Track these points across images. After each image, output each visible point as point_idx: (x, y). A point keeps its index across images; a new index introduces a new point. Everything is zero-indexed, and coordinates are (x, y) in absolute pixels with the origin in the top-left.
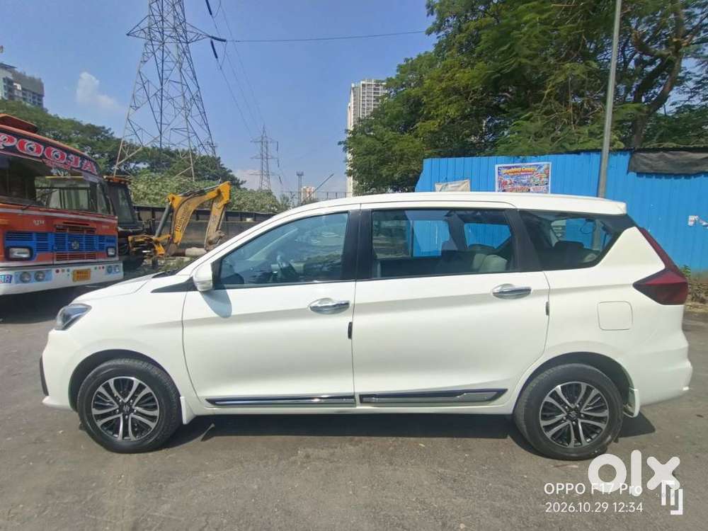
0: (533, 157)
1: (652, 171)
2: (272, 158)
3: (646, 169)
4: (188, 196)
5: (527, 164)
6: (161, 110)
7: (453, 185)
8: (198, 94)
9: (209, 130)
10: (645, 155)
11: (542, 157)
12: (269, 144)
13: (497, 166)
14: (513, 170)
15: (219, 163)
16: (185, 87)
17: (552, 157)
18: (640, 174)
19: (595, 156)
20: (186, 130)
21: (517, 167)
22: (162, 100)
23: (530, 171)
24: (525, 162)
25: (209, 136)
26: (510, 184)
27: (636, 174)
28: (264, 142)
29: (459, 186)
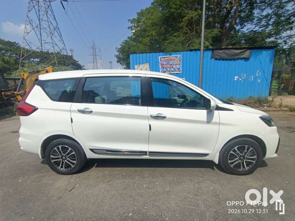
0: (174, 53)
1: (220, 58)
2: (98, 55)
3: (218, 57)
4: (31, 73)
5: (172, 56)
6: (41, 34)
7: (142, 66)
8: (57, 26)
9: (64, 43)
10: (218, 51)
11: (177, 53)
12: (96, 49)
13: (160, 57)
14: (166, 58)
15: (72, 57)
16: (50, 23)
17: (181, 53)
18: (216, 59)
19: (198, 52)
20: (52, 43)
21: (168, 57)
22: (40, 29)
23: (173, 59)
24: (171, 55)
25: (64, 46)
26: (165, 65)
27: (214, 59)
28: (94, 48)
29: (145, 66)
